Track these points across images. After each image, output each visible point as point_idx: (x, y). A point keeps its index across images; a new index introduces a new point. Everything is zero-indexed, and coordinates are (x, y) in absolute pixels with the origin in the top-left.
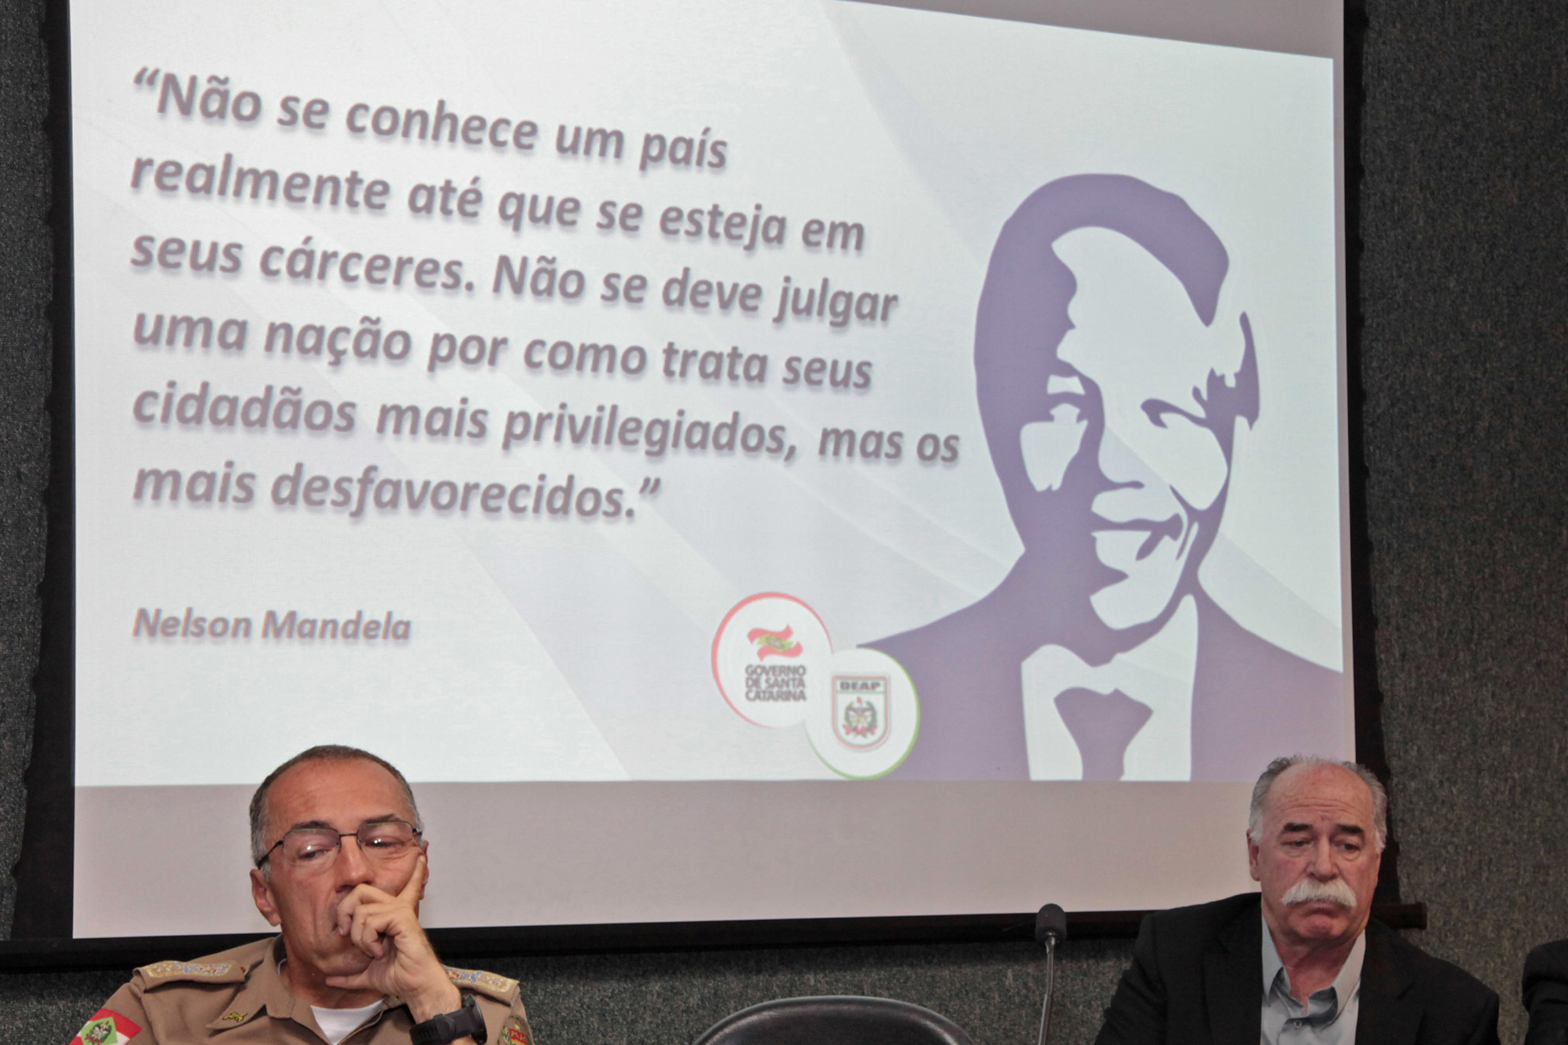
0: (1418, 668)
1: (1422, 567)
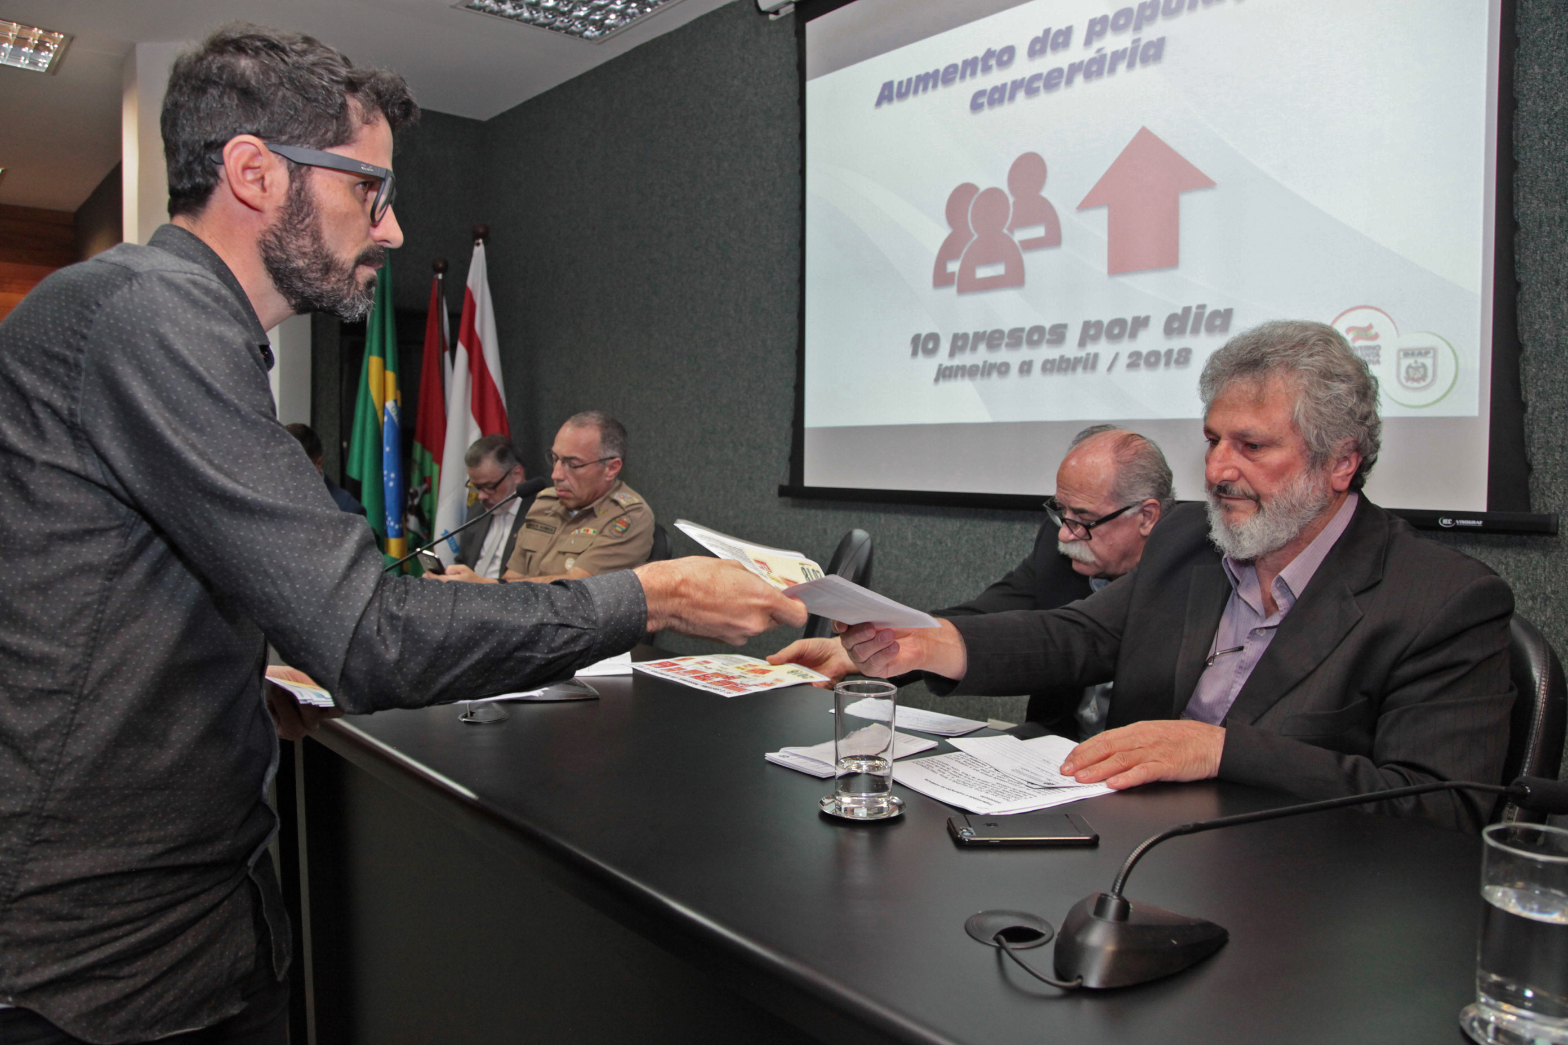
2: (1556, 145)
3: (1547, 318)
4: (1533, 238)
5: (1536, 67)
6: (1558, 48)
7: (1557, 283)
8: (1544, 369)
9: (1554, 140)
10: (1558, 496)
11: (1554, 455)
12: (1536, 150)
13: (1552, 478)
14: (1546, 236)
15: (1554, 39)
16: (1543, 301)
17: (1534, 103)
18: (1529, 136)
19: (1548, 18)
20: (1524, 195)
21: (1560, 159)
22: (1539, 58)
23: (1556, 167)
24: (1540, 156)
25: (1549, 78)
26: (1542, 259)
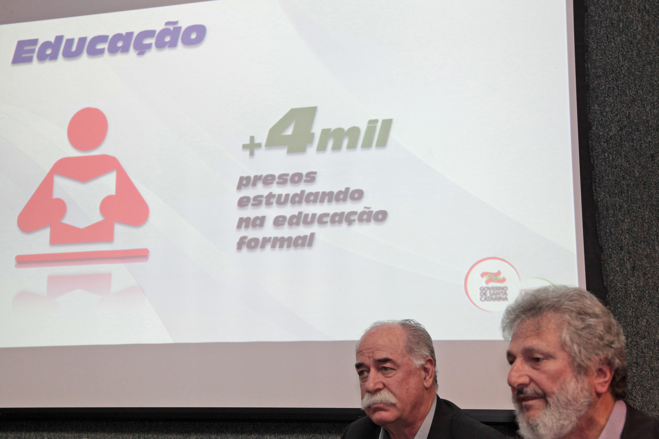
0: (645, 274)
1: (646, 217)
2: (613, 158)
3: (618, 272)
4: (603, 217)
5: (596, 105)
6: (608, 96)
7: (622, 249)
8: (618, 307)
9: (611, 154)
10: (638, 400)
11: (632, 369)
12: (600, 159)
13: (632, 386)
14: (612, 217)
15: (605, 89)
16: (614, 260)
17: (597, 128)
18: (595, 149)
19: (600, 76)
20: (595, 188)
21: (616, 167)
22: (597, 100)
23: (614, 172)
24: (603, 164)
25: (604, 114)
26: (610, 232)
